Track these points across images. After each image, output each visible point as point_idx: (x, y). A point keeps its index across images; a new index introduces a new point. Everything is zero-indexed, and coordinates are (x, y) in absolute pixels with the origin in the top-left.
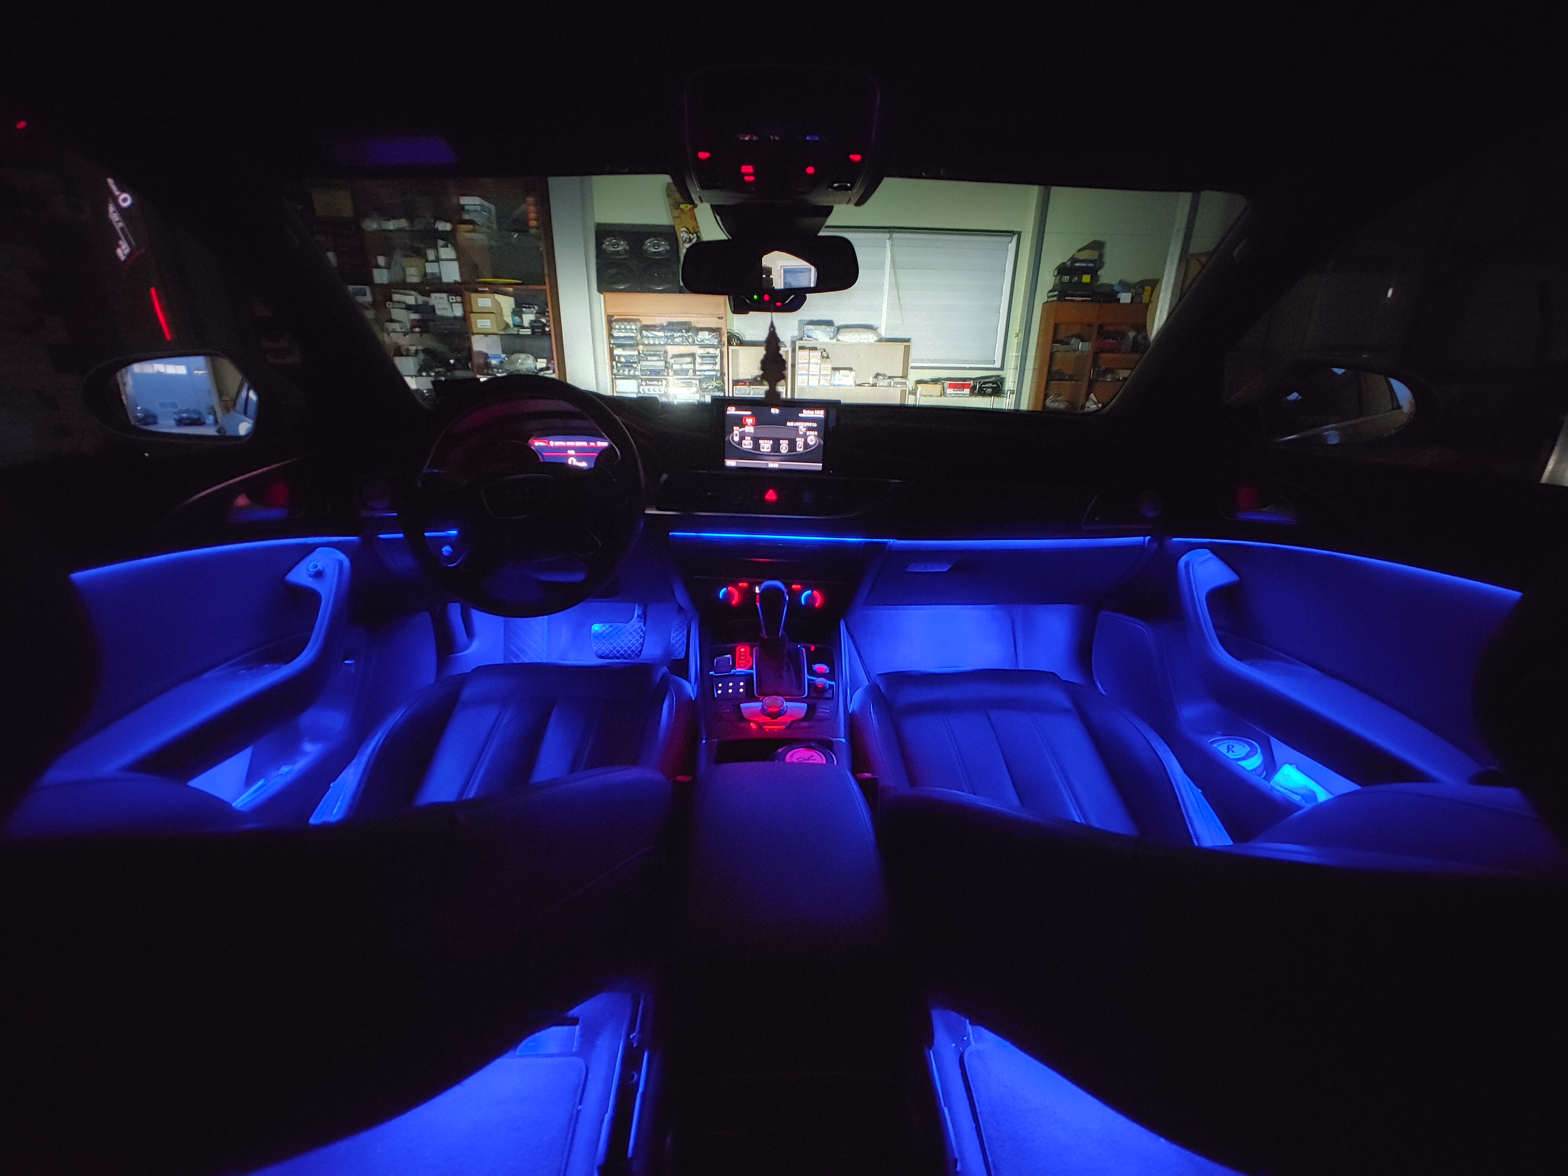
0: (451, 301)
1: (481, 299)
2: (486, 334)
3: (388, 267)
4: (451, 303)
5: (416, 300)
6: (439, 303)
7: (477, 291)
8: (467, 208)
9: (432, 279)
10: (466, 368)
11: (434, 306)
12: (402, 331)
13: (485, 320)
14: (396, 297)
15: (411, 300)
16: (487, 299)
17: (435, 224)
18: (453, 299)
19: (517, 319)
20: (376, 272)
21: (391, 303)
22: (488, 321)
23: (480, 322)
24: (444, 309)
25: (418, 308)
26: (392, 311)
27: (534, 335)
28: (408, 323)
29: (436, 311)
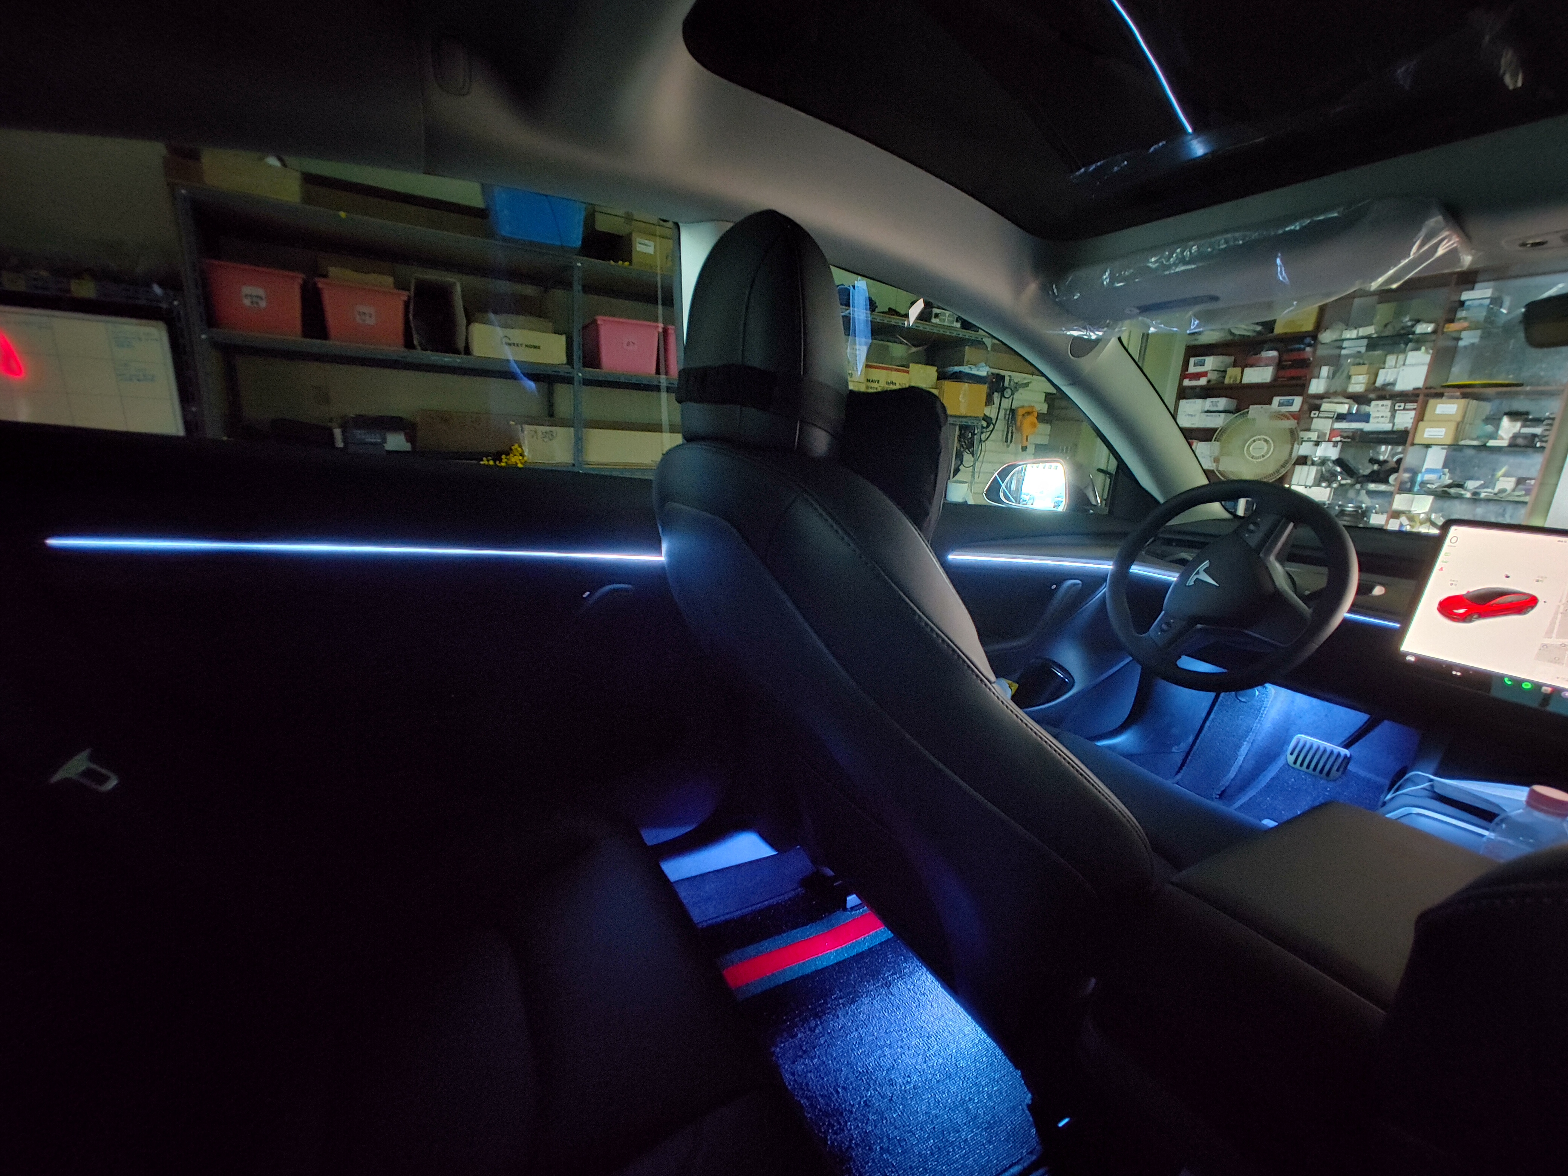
0: (1396, 408)
1: (1445, 405)
2: (1428, 446)
3: (1332, 376)
4: (1394, 412)
5: (1349, 408)
6: (1378, 411)
7: (1440, 395)
8: (1468, 303)
9: (1384, 385)
10: (1385, 481)
11: (1369, 415)
12: (1319, 440)
13: (1439, 429)
14: (1325, 406)
15: (1343, 409)
16: (1451, 404)
18: (1400, 406)
19: (1489, 428)
20: (1314, 382)
21: (1317, 412)
22: (1444, 429)
23: (1429, 431)
24: (1382, 417)
25: (1349, 417)
26: (1315, 420)
27: (1510, 446)
28: (1328, 433)
29: (1371, 420)
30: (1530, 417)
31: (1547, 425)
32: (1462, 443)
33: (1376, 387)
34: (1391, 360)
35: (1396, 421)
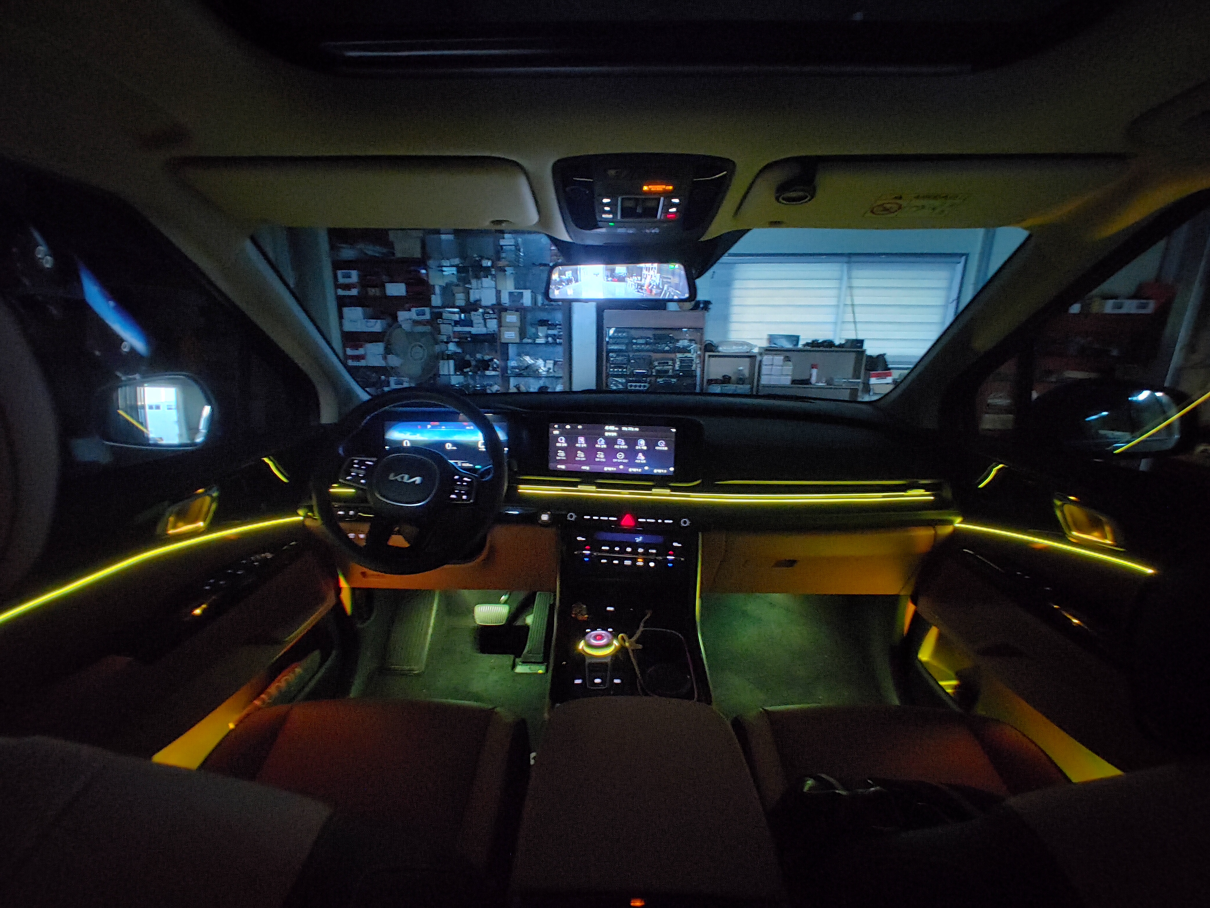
0: (486, 317)
1: (510, 316)
2: (508, 344)
3: (443, 294)
4: (485, 320)
5: (460, 316)
6: (476, 319)
7: (506, 310)
8: (504, 247)
9: (474, 301)
11: (472, 321)
12: (448, 340)
13: (511, 333)
14: (445, 315)
15: (456, 317)
16: (513, 316)
17: (480, 260)
18: (487, 315)
19: (533, 330)
20: (433, 297)
21: (441, 320)
22: (513, 332)
23: (507, 334)
24: (480, 323)
25: (461, 323)
26: (442, 326)
27: (547, 343)
28: (451, 334)
29: (474, 325)
30: (549, 323)
31: (560, 328)
32: (525, 341)
33: (471, 303)
34: (474, 282)
35: (488, 326)
